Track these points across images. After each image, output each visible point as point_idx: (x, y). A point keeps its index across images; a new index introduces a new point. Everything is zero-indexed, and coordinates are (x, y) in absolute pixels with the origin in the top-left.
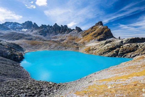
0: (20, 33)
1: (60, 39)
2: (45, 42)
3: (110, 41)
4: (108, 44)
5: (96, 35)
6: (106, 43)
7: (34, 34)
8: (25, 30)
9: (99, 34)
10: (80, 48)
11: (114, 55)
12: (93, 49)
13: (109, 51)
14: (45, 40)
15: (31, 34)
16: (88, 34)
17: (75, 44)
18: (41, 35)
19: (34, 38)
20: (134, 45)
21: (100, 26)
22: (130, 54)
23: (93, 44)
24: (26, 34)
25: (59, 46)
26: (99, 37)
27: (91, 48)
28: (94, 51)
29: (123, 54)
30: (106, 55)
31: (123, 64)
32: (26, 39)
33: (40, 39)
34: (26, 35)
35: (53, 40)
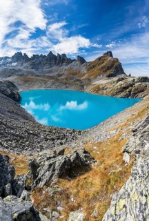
0: (11, 68)
1: (56, 73)
2: (38, 78)
3: (123, 79)
4: (120, 82)
5: (104, 69)
6: (119, 80)
7: (25, 68)
8: (15, 64)
9: (109, 68)
10: (85, 87)
11: (128, 96)
12: (103, 89)
13: (122, 91)
14: (38, 76)
15: (21, 68)
16: (94, 66)
17: (78, 80)
18: (32, 68)
19: (25, 74)
20: (144, 84)
21: (110, 58)
22: (140, 94)
23: (102, 81)
24: (17, 68)
25: (57, 84)
26: (108, 73)
27: (101, 87)
28: (105, 91)
29: (135, 94)
30: (119, 96)
31: (136, 104)
32: (18, 75)
33: (33, 74)
34: (16, 71)
35: (47, 74)
